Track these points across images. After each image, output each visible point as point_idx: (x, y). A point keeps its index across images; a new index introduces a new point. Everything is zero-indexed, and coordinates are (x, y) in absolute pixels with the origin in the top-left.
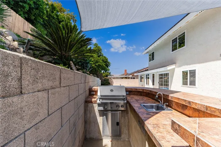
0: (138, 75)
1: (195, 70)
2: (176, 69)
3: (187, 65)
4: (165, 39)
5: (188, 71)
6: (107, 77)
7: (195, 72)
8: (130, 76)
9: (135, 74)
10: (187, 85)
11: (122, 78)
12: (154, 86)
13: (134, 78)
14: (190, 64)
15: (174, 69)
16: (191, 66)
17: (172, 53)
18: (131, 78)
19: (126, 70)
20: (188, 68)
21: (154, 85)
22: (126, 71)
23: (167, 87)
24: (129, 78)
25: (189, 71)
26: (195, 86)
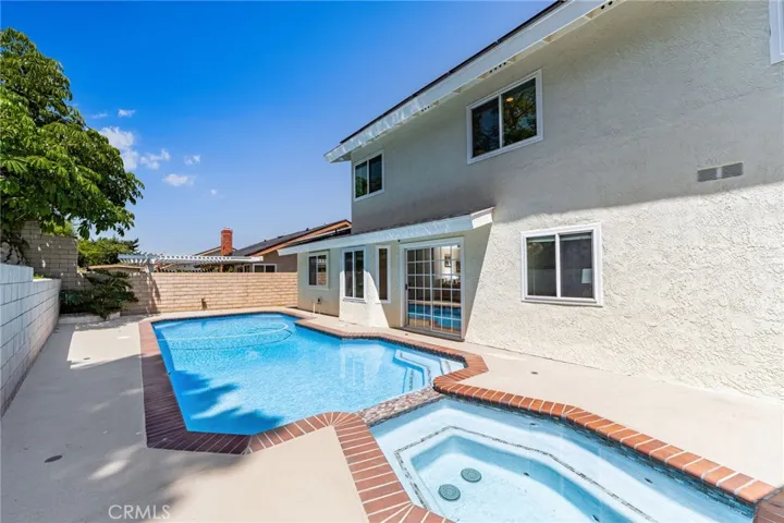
0: (296, 255)
1: (590, 233)
2: (494, 230)
3: (550, 212)
4: (437, 103)
5: (554, 237)
6: (117, 261)
7: (590, 241)
8: (254, 259)
9: (282, 252)
10: (555, 295)
11: (209, 268)
12: (385, 301)
13: (270, 269)
14: (562, 211)
15: (486, 229)
16: (571, 216)
17: (470, 160)
18: (259, 269)
19: (230, 232)
20: (554, 226)
21: (386, 298)
22: (227, 235)
23: (452, 304)
24: (245, 268)
25: (561, 236)
26: (592, 296)
